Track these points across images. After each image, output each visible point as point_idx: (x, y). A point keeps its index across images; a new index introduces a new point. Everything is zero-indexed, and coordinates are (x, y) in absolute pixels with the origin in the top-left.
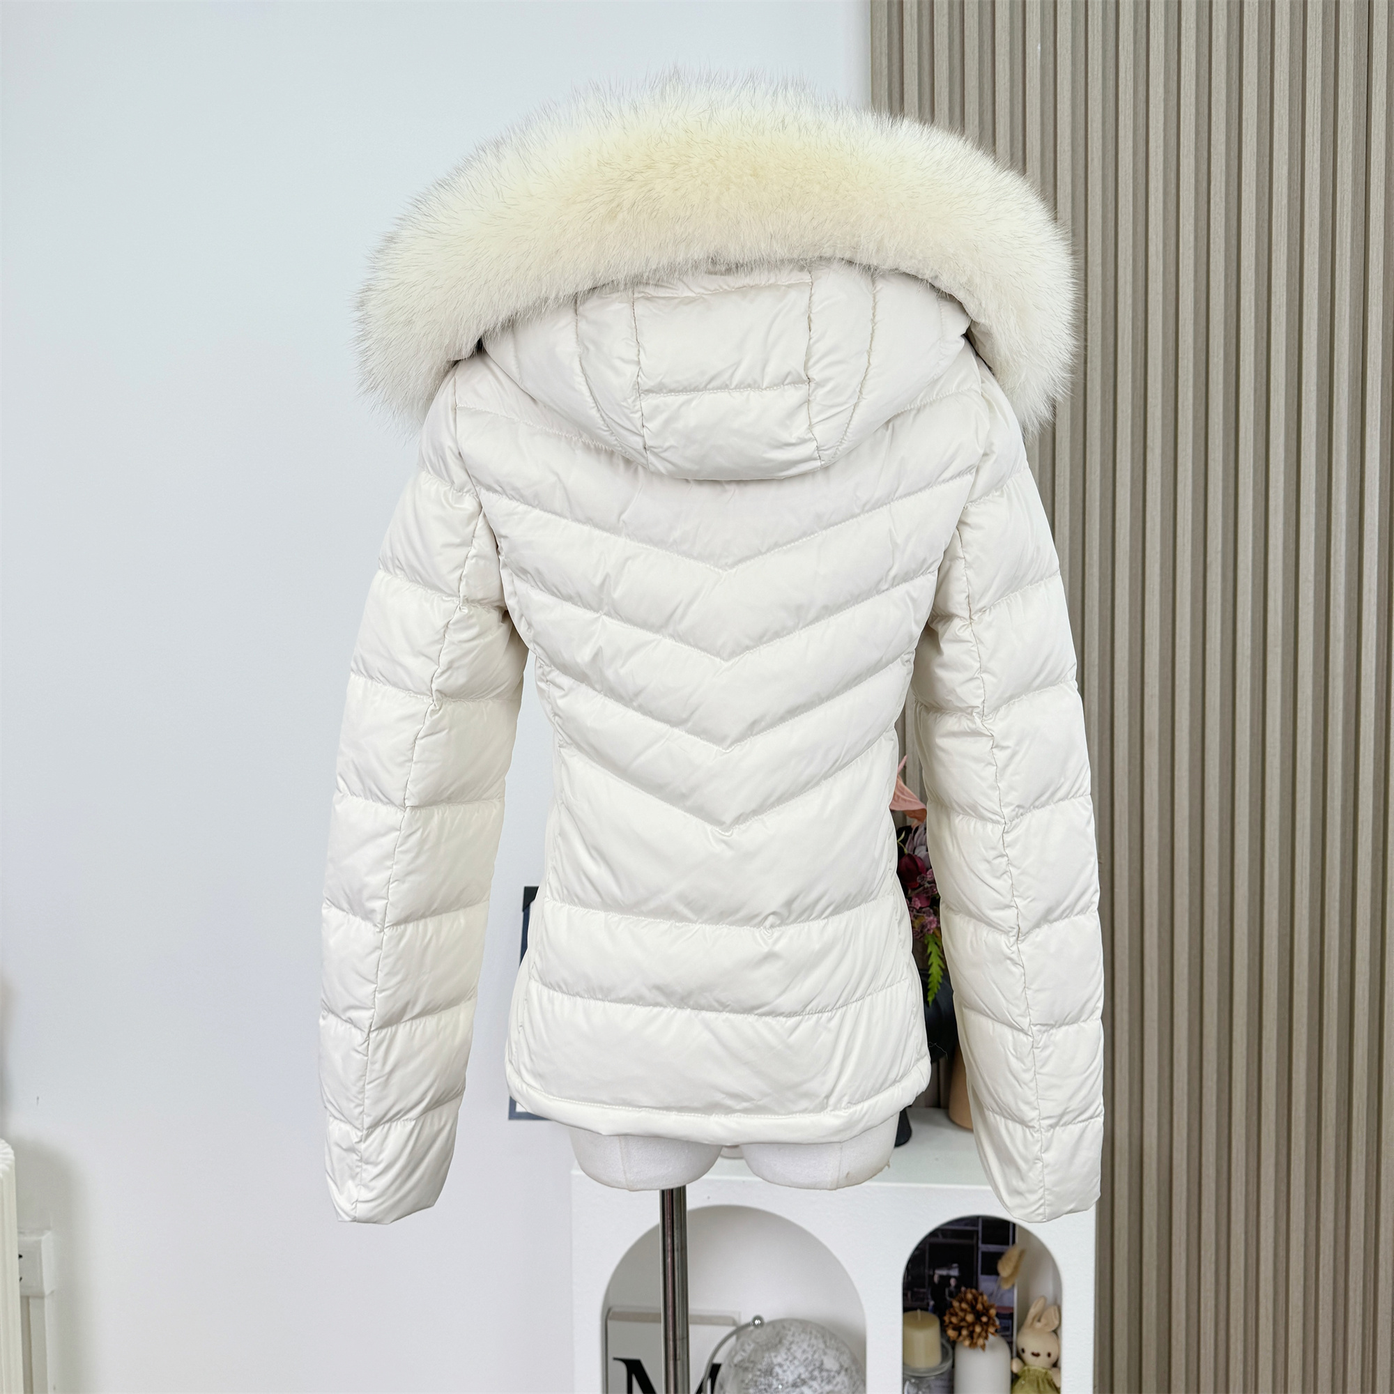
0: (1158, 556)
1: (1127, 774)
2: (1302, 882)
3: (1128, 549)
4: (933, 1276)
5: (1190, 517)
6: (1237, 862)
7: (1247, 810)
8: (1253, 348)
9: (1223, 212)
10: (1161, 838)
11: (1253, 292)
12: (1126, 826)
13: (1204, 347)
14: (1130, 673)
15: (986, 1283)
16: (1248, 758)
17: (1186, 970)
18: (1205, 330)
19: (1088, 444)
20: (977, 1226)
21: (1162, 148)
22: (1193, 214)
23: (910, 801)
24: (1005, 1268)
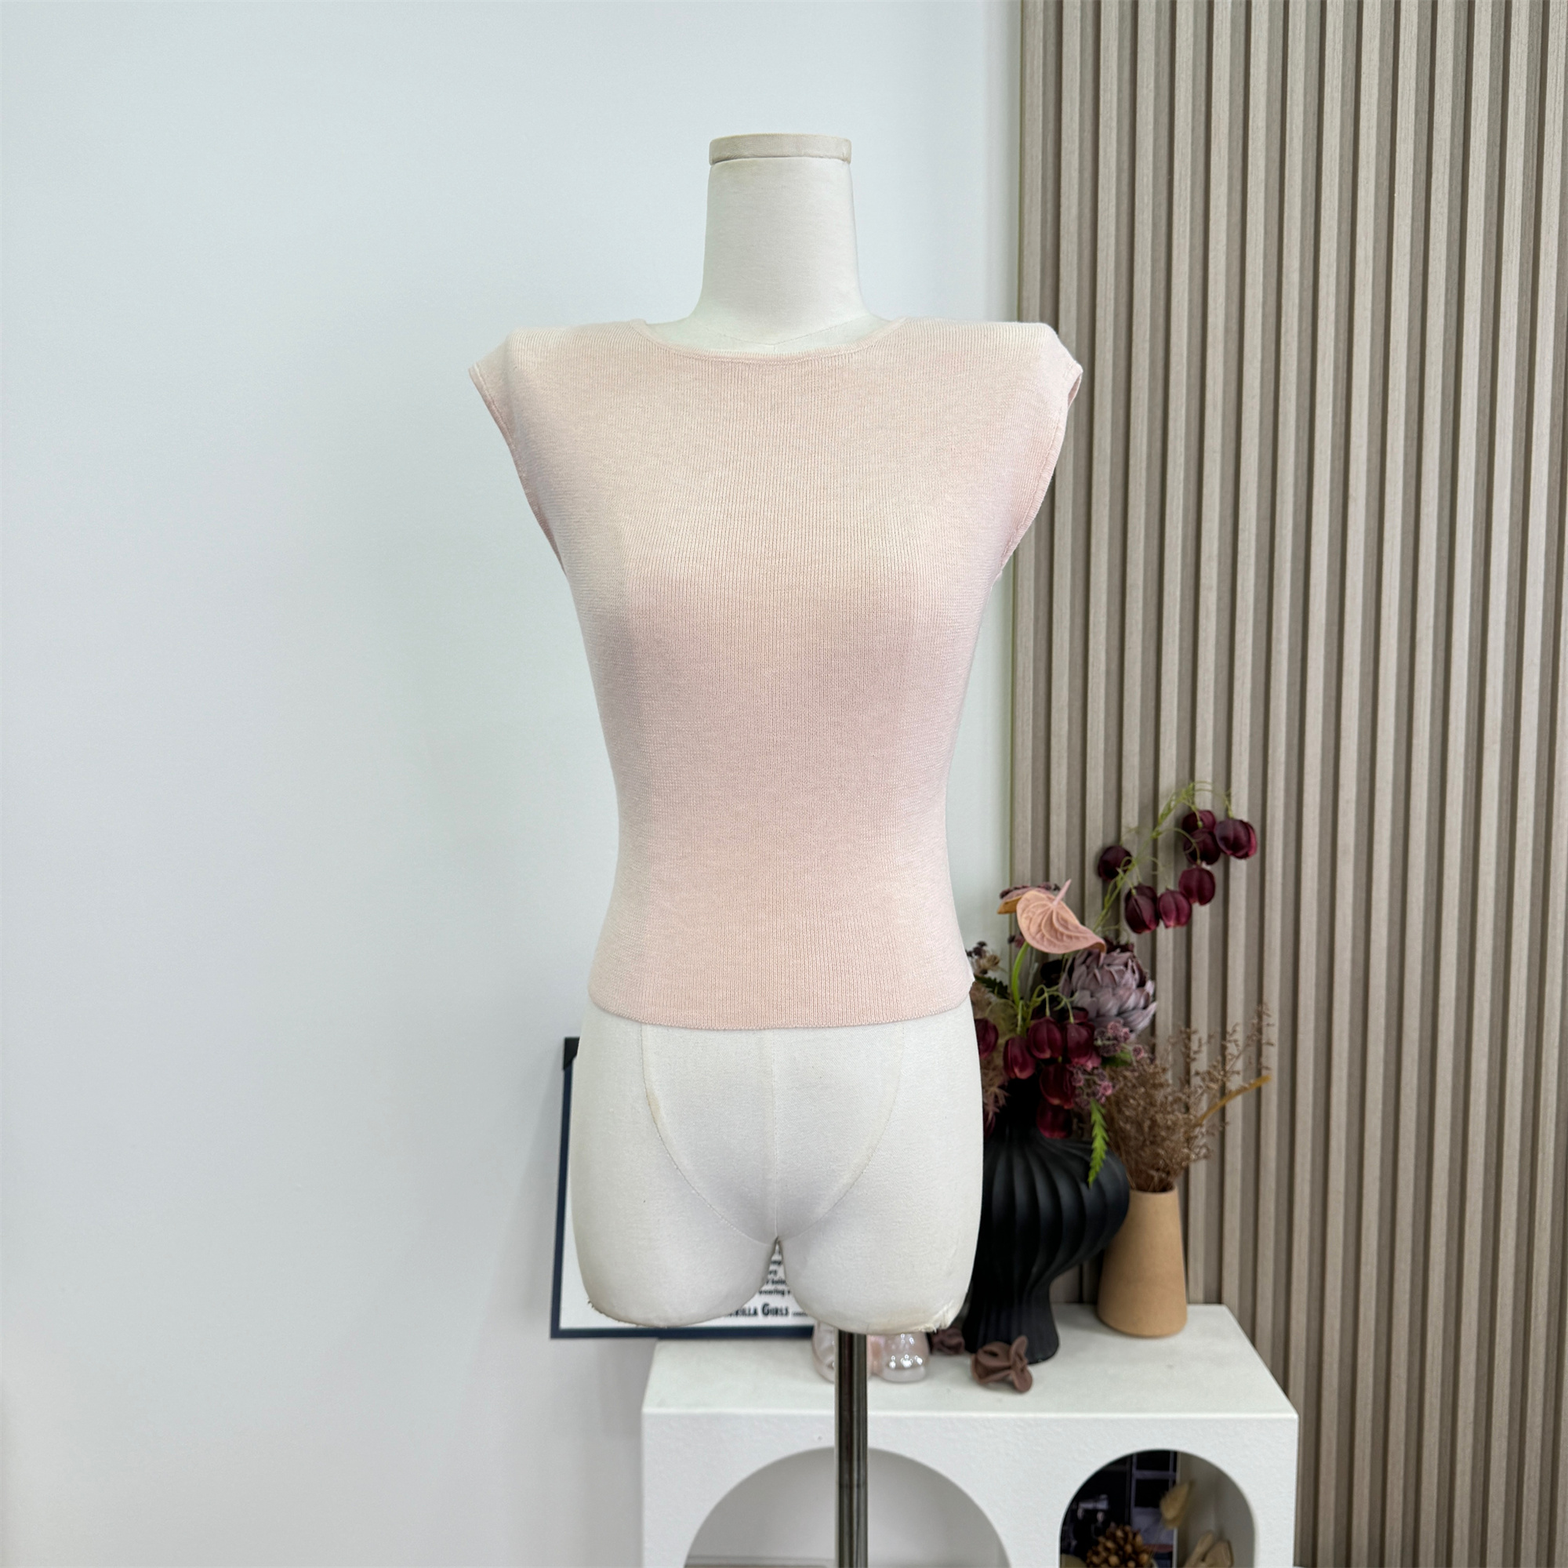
4: (1075, 1512)
15: (1140, 1519)
23: (1077, 938)
24: (1171, 1508)
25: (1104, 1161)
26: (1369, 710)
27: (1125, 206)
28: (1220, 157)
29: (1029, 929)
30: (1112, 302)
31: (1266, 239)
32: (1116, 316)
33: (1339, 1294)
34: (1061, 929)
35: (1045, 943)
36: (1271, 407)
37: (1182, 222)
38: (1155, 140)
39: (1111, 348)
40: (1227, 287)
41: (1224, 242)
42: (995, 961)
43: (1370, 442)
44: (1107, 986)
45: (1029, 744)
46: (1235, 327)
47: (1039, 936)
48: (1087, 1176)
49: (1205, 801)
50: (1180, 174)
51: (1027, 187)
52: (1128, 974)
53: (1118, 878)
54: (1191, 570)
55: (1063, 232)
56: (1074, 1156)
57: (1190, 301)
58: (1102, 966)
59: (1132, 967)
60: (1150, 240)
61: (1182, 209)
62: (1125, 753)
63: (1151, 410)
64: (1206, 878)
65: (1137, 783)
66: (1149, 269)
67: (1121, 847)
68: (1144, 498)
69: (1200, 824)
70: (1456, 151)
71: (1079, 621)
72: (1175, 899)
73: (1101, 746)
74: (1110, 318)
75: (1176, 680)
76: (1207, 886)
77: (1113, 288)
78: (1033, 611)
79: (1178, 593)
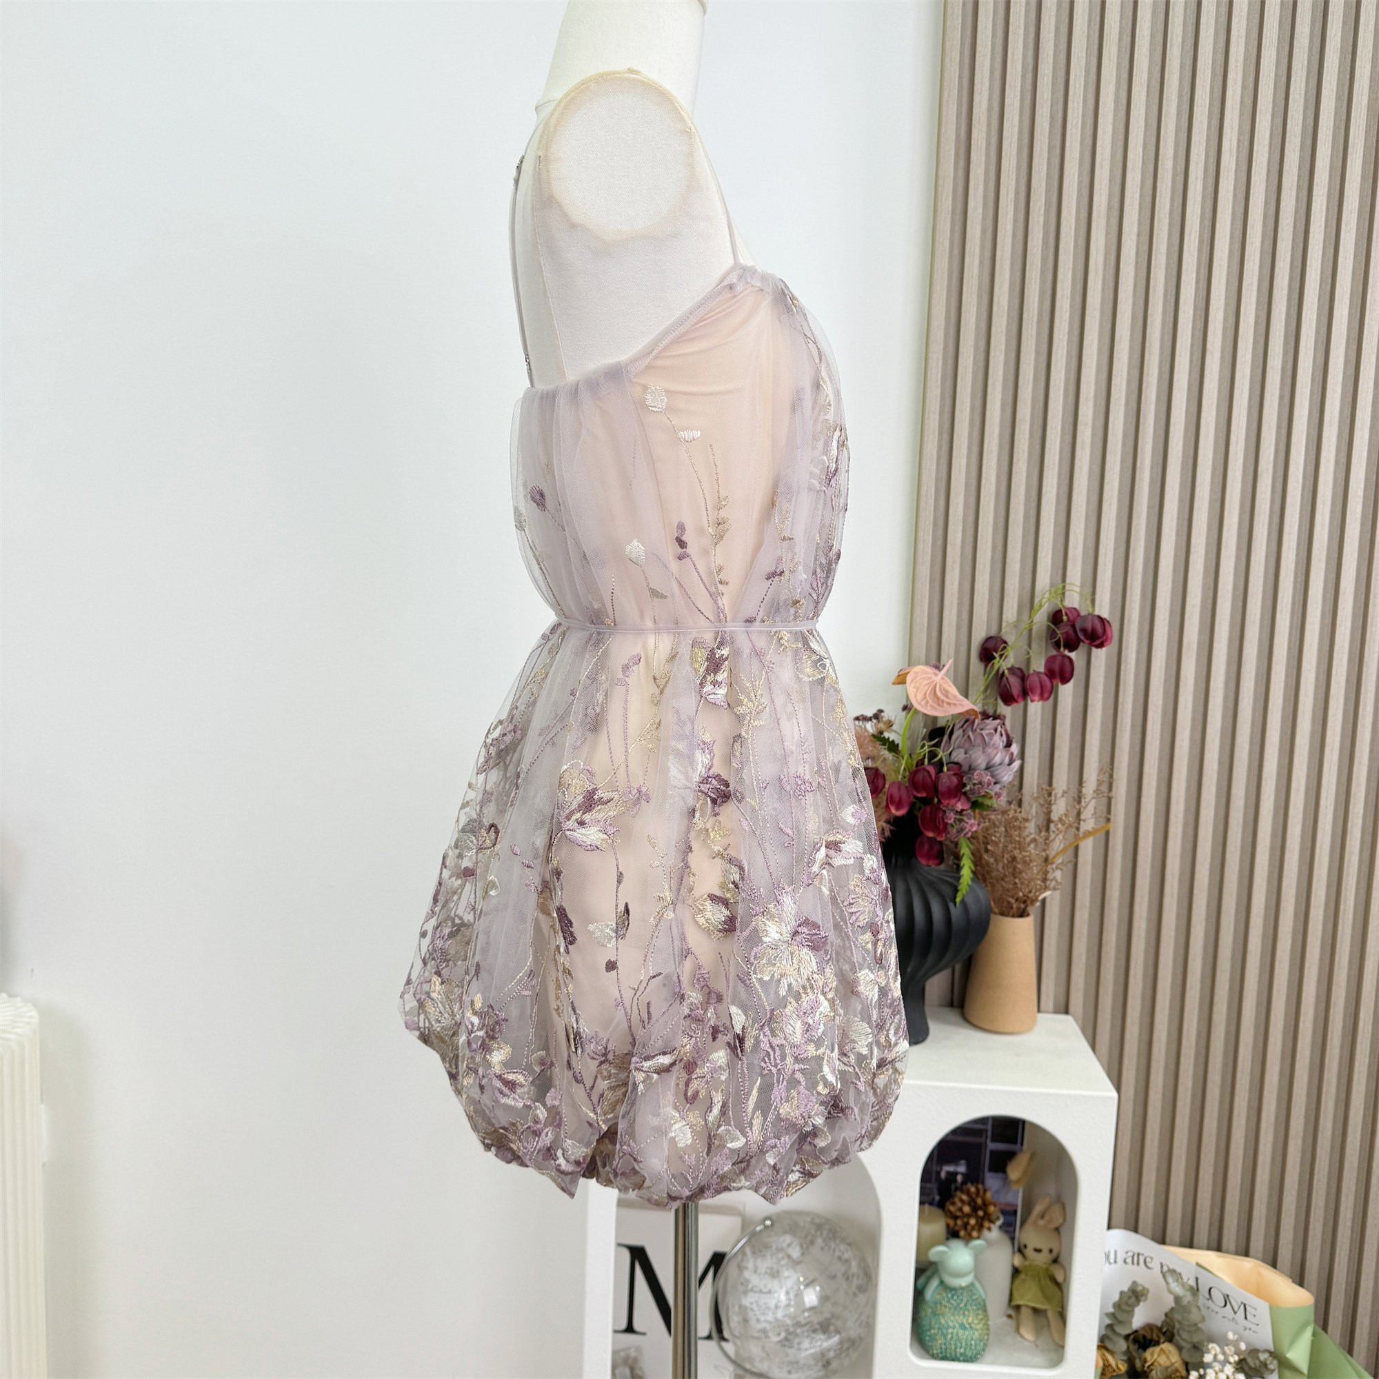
0: (1210, 463)
1: (1162, 685)
2: (1327, 798)
3: (1181, 454)
4: (938, 1173)
5: (1244, 425)
6: (1264, 775)
7: (1279, 725)
8: (1321, 254)
9: (1301, 108)
10: (1191, 748)
11: (1326, 195)
12: (1158, 736)
13: (1271, 251)
14: (1174, 582)
15: (992, 1181)
16: (1283, 673)
17: (1206, 881)
18: (1272, 233)
19: (1147, 344)
20: (987, 1124)
21: (1244, 39)
22: (1271, 109)
23: (955, 704)
24: (1015, 1171)
25: (969, 885)
26: (1216, 530)
27: (1028, 101)
28: (1110, 61)
29: (916, 695)
30: (1014, 181)
31: (1145, 132)
32: (1017, 193)
33: (1167, 1012)
34: (942, 697)
35: (929, 708)
36: (1144, 274)
37: (1076, 115)
38: (1056, 46)
39: (1012, 221)
40: (1111, 171)
41: (1110, 133)
42: (890, 724)
43: (1227, 305)
44: (979, 746)
45: (929, 550)
46: (1116, 205)
47: (924, 702)
48: (955, 897)
49: (1074, 600)
50: (1076, 75)
51: (946, 84)
52: (997, 737)
53: (995, 661)
54: (1071, 408)
55: (974, 122)
56: (946, 882)
57: (1080, 183)
58: (976, 730)
59: (1001, 732)
60: (1047, 130)
61: (1075, 104)
62: (1008, 560)
63: (1042, 273)
64: (1067, 663)
65: (1017, 585)
66: (1046, 155)
67: (1000, 637)
68: (1034, 347)
69: (1065, 618)
70: (1313, 58)
71: (975, 449)
72: (1040, 678)
73: (989, 554)
74: (1012, 196)
75: (1054, 501)
76: (1068, 669)
77: (1015, 170)
78: (936, 440)
79: (1059, 428)
